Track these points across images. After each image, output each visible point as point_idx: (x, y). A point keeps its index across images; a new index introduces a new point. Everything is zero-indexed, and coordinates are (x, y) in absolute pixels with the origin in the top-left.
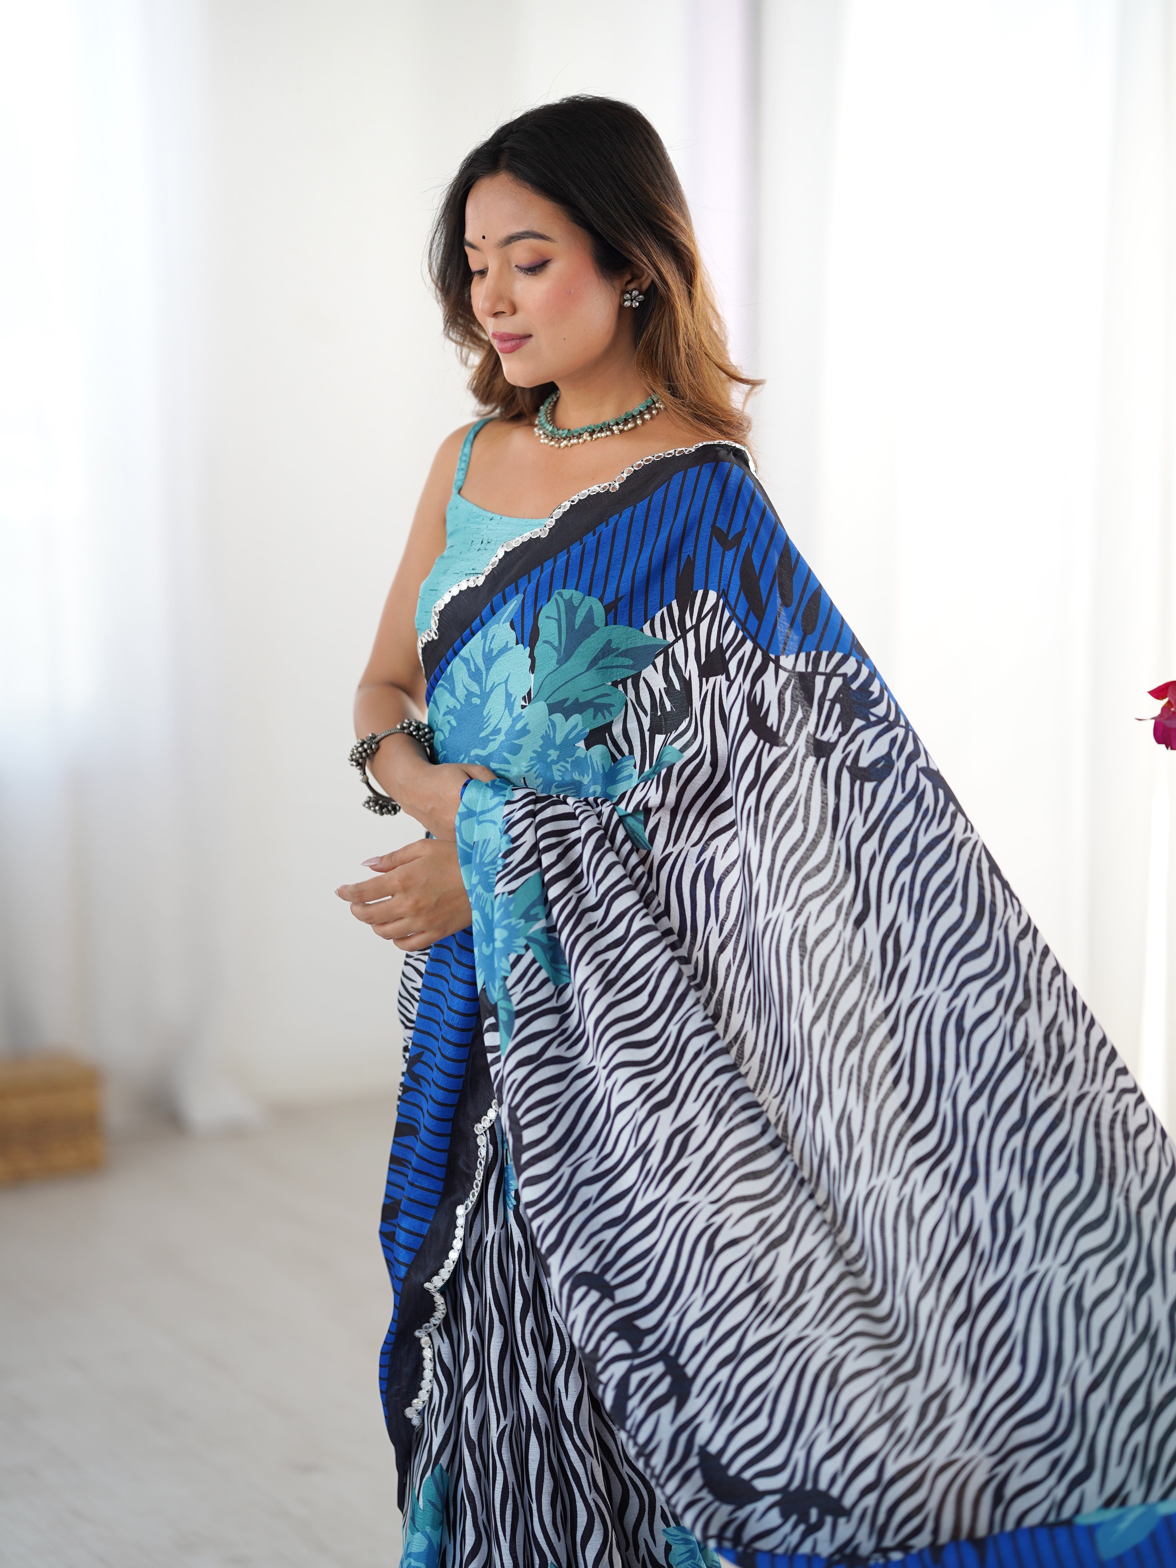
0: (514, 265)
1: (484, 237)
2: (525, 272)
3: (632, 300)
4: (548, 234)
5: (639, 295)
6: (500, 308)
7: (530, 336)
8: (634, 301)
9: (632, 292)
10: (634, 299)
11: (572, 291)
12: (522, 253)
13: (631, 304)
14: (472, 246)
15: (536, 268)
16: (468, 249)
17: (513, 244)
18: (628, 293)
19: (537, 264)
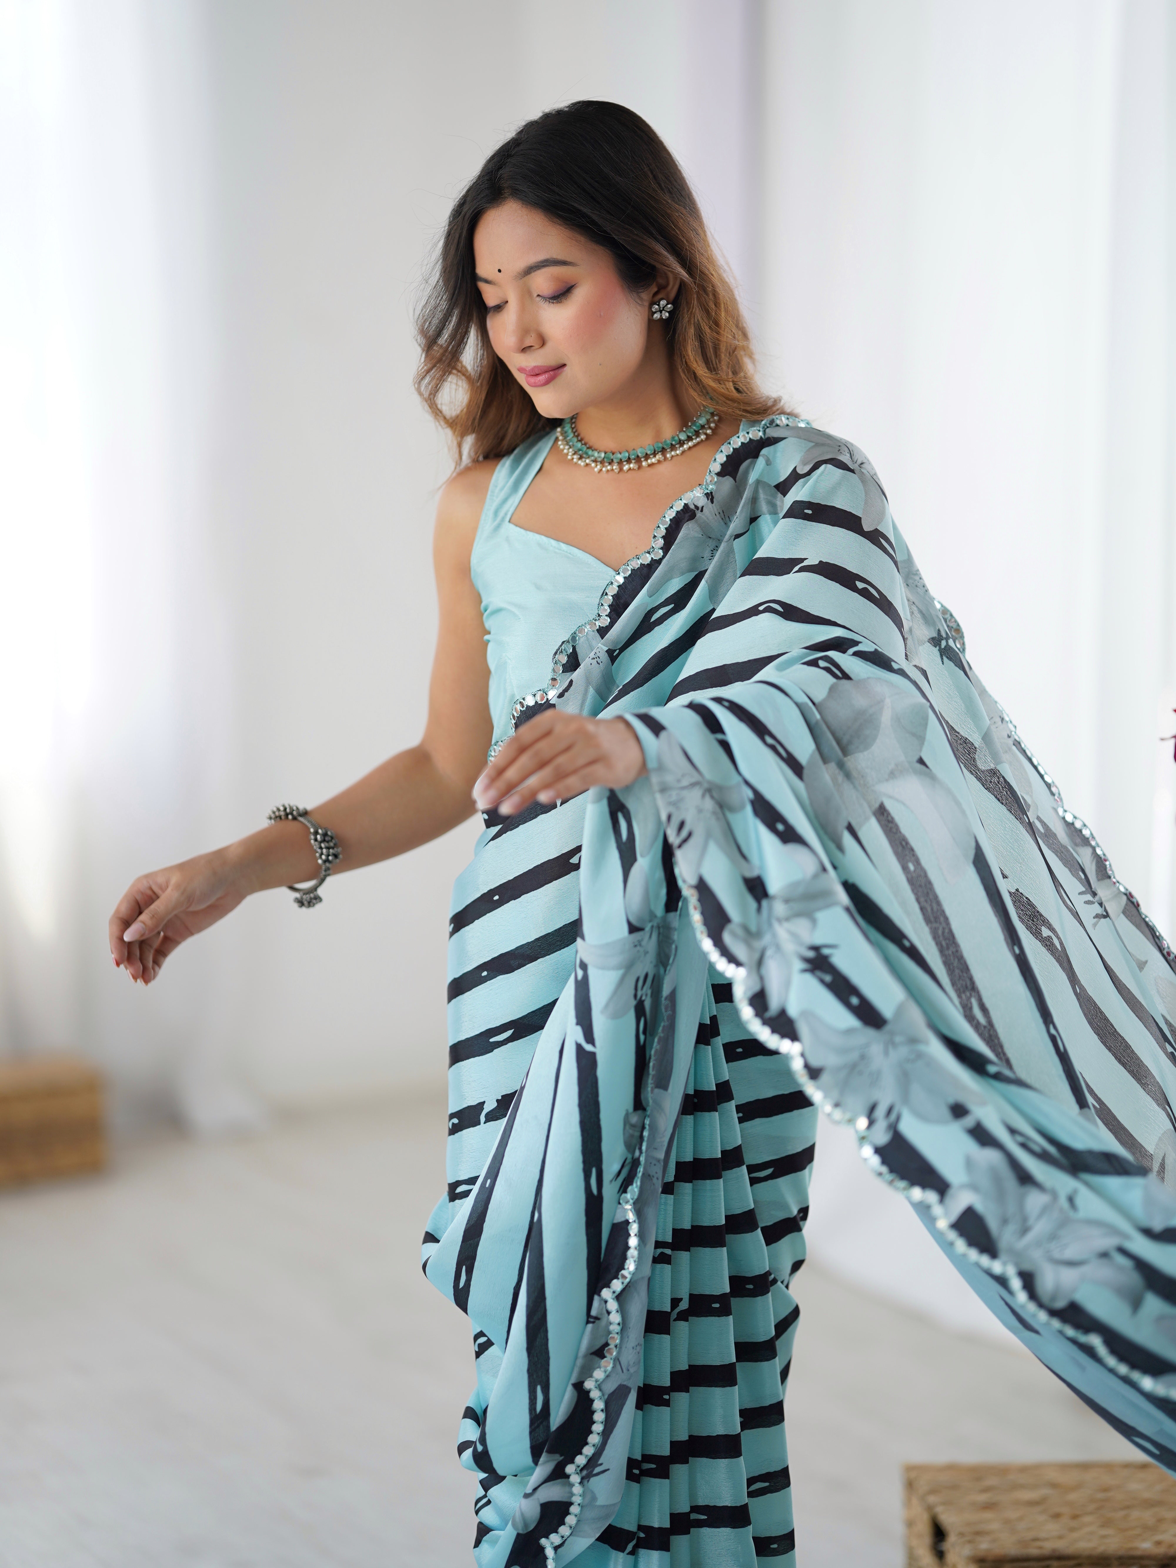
0: (536, 295)
1: (500, 271)
2: (550, 302)
3: (661, 311)
4: (568, 259)
5: (667, 304)
6: (528, 343)
7: (564, 365)
8: (663, 312)
9: (659, 303)
10: (663, 310)
11: (602, 314)
12: (542, 282)
13: (661, 316)
14: (487, 281)
15: (562, 294)
16: (482, 286)
17: (533, 274)
18: (655, 304)
19: (562, 292)
